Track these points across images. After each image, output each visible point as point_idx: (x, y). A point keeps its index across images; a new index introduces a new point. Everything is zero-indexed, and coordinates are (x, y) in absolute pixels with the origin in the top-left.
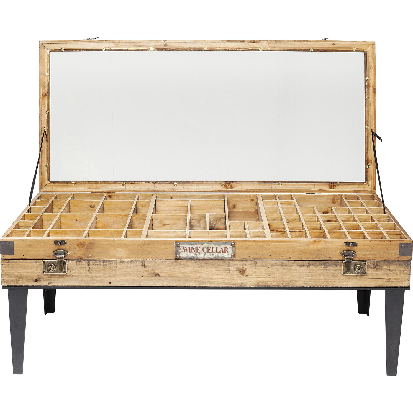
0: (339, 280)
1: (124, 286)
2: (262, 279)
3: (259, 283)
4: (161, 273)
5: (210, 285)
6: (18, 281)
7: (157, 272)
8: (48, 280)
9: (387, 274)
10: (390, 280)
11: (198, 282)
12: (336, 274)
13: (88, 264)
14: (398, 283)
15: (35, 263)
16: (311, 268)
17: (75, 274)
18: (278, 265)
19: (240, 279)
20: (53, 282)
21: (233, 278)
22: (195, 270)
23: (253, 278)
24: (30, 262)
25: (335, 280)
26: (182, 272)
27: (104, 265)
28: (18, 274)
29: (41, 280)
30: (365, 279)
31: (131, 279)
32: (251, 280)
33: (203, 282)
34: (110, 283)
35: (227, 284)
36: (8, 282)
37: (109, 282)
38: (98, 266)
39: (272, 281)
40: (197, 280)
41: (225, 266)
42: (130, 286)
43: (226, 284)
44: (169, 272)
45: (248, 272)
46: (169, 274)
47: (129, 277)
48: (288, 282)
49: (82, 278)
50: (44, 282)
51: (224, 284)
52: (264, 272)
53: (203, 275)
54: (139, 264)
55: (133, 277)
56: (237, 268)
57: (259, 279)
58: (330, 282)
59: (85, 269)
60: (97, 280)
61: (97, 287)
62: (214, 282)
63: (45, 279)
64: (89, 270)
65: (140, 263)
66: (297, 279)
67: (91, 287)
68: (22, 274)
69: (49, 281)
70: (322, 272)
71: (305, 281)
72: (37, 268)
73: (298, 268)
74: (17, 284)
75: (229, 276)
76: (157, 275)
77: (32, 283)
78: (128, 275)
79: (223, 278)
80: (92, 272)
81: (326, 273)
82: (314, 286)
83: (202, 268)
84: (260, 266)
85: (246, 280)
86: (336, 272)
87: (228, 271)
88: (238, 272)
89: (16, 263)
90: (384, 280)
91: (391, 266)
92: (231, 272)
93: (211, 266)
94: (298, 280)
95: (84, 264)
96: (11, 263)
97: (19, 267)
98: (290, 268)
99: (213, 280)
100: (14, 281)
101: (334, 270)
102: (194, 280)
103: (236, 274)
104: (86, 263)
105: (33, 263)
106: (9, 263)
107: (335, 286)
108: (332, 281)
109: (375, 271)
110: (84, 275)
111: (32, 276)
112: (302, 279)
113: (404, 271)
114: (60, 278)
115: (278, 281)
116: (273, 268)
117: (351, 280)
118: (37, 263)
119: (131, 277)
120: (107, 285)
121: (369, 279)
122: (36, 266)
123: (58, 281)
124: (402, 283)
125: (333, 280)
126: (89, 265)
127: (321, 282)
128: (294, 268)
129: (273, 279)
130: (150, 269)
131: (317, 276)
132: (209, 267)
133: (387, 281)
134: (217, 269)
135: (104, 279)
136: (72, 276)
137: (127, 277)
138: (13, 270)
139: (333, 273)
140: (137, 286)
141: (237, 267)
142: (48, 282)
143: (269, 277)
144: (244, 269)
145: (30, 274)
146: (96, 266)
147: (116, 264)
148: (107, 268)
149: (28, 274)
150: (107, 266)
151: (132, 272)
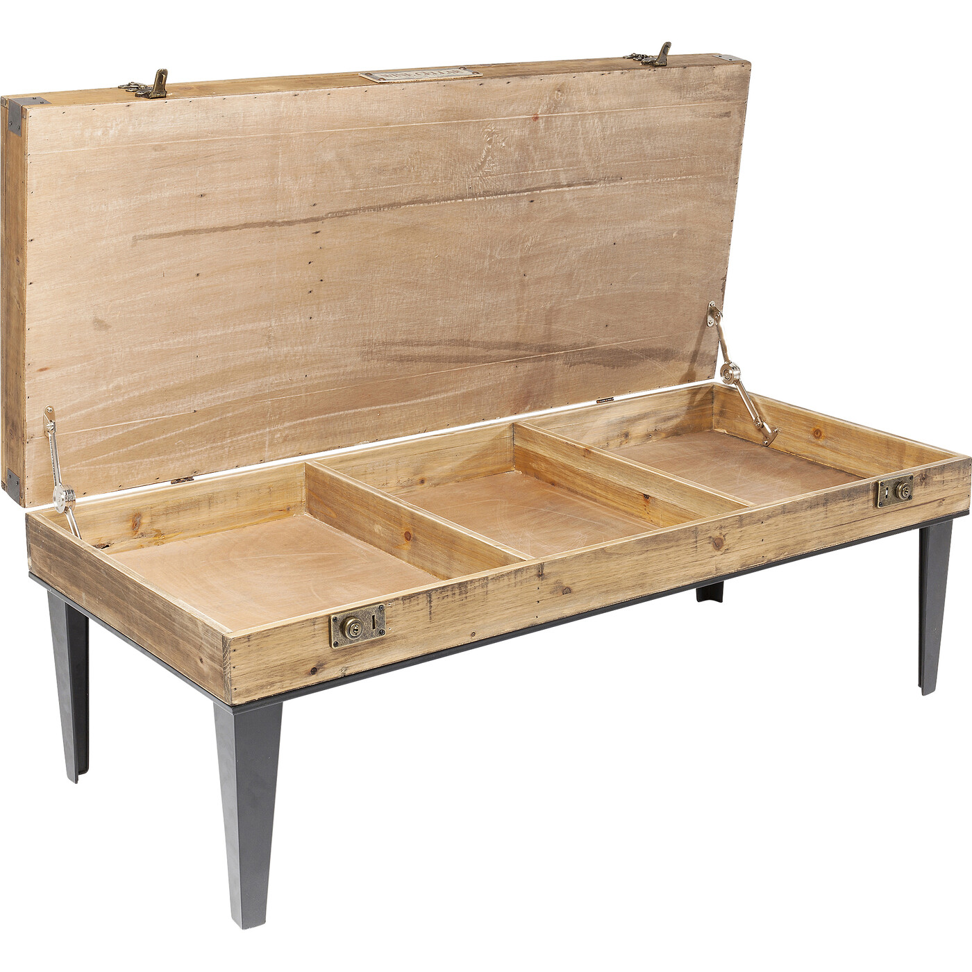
0: (870, 522)
1: (502, 632)
2: (750, 550)
3: (747, 561)
4: (574, 583)
5: (662, 587)
6: (272, 684)
7: (566, 583)
8: (341, 663)
9: (939, 491)
10: (944, 502)
11: (642, 586)
12: (866, 510)
13: (429, 599)
14: (954, 505)
15: (311, 626)
16: (830, 507)
17: (400, 632)
18: (778, 515)
19: (716, 560)
20: (352, 664)
21: (703, 562)
22: (637, 560)
23: (736, 553)
24: (301, 628)
25: (864, 524)
26: (613, 571)
27: (461, 593)
28: (272, 664)
29: (325, 666)
30: (908, 509)
31: (515, 614)
32: (732, 559)
33: (651, 585)
34: (473, 634)
35: (692, 577)
36: (248, 691)
37: (470, 633)
38: (450, 599)
39: (767, 551)
40: (640, 582)
41: (689, 538)
42: (514, 629)
43: (689, 579)
44: (590, 577)
45: (728, 541)
46: (589, 582)
47: (510, 610)
48: (792, 547)
49: (415, 638)
50: (331, 670)
51: (686, 580)
52: (755, 535)
53: (650, 569)
54: (532, 574)
55: (520, 608)
56: (710, 537)
57: (746, 552)
58: (857, 528)
59: (421, 614)
60: (447, 634)
61: (447, 652)
62: (669, 579)
63: (333, 663)
64: (430, 614)
65: (533, 570)
66: (807, 535)
67: (434, 655)
68: (279, 663)
69: (343, 665)
70: (845, 511)
71: (819, 538)
72: (314, 639)
73: (809, 512)
74: (269, 691)
75: (695, 559)
76: (567, 591)
77: (304, 680)
78: (510, 605)
79: (687, 565)
80: (437, 617)
81: (852, 512)
82: (833, 544)
83: (648, 552)
84: (749, 524)
85: (724, 561)
86: (866, 506)
87: (694, 548)
88: (710, 547)
89: (266, 639)
90: (936, 504)
91: (945, 475)
92: (699, 549)
93: (666, 545)
94: (808, 537)
95: (420, 601)
96: (255, 641)
97: (274, 648)
98: (797, 515)
99: (669, 576)
100: (262, 687)
101: (863, 503)
102: (634, 583)
103: (709, 552)
104: (425, 599)
105: (306, 629)
106: (250, 643)
107: (863, 536)
108: (860, 527)
109: (923, 490)
110: (421, 628)
111: (303, 662)
112: (815, 535)
113: (963, 478)
114: (367, 650)
115: (777, 547)
116: (769, 522)
117: (889, 518)
118: (316, 627)
119: (515, 610)
120: (468, 639)
121: (914, 508)
122: (313, 633)
123: (362, 658)
124: (960, 503)
125: (861, 525)
126: (430, 602)
127: (844, 532)
128: (803, 514)
129: (768, 547)
130: (552, 580)
131: (838, 523)
132: (661, 549)
133: (939, 506)
134: (676, 549)
135: (461, 627)
136: (394, 639)
137: (508, 611)
138: (261, 657)
139: (862, 509)
140: (527, 626)
141: (709, 535)
142: (340, 667)
143: (763, 543)
144: (722, 537)
145: (299, 658)
146: (446, 600)
147: (487, 584)
148: (469, 599)
149: (296, 659)
150: (468, 594)
151: (517, 596)
